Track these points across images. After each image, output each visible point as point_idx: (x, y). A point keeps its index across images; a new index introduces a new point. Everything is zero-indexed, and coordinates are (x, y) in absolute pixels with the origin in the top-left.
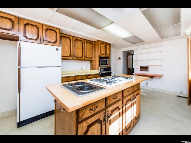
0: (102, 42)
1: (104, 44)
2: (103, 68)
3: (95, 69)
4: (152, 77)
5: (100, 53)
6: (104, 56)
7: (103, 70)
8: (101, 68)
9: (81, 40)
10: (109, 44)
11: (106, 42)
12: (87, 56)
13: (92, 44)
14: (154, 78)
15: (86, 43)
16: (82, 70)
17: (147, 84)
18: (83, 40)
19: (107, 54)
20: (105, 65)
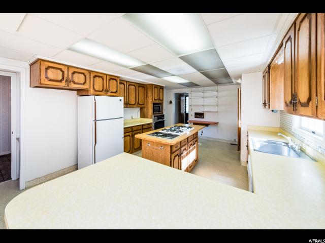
0: (156, 86)
1: (158, 88)
2: (157, 116)
3: (147, 118)
4: (207, 125)
5: (153, 98)
6: (157, 101)
7: (157, 118)
8: (154, 117)
9: (134, 84)
10: (162, 88)
11: (159, 86)
12: (140, 103)
14: (209, 126)
15: (139, 87)
16: (132, 118)
17: (202, 132)
18: (136, 85)
19: (160, 99)
20: (158, 112)
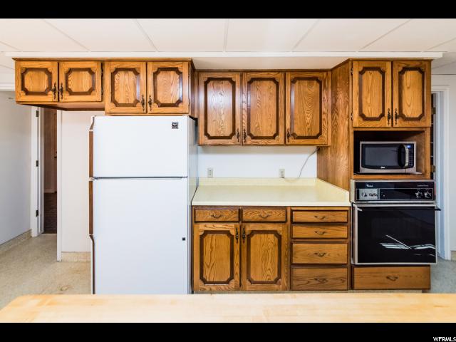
0: (366, 65)
1: (383, 73)
2: (375, 185)
5: (356, 113)
6: (383, 126)
7: (375, 191)
8: (360, 185)
9: (272, 75)
10: (415, 65)
11: (393, 62)
12: (298, 132)
13: (320, 82)
18: (280, 76)
19: (401, 115)
20: (387, 168)
